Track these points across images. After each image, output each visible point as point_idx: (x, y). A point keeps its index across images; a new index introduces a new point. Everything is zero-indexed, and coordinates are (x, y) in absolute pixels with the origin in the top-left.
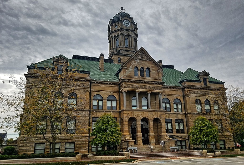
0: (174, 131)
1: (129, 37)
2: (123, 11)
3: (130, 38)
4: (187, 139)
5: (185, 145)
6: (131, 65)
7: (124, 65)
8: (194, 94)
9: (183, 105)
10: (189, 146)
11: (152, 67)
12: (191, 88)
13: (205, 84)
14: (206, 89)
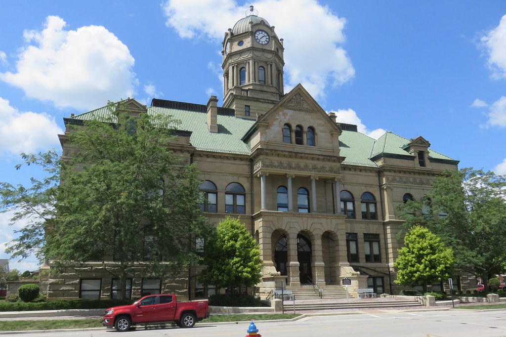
0: (362, 257)
1: (267, 65)
2: (254, 13)
3: (269, 66)
4: (386, 273)
5: (381, 285)
6: (277, 119)
7: (262, 119)
8: (401, 183)
9: (379, 205)
10: (391, 287)
11: (319, 125)
12: (395, 171)
13: (422, 164)
14: (424, 174)
